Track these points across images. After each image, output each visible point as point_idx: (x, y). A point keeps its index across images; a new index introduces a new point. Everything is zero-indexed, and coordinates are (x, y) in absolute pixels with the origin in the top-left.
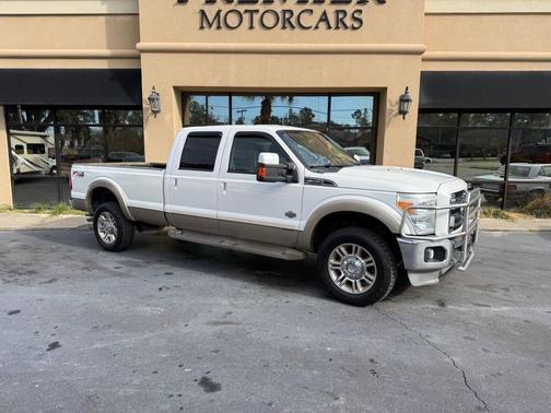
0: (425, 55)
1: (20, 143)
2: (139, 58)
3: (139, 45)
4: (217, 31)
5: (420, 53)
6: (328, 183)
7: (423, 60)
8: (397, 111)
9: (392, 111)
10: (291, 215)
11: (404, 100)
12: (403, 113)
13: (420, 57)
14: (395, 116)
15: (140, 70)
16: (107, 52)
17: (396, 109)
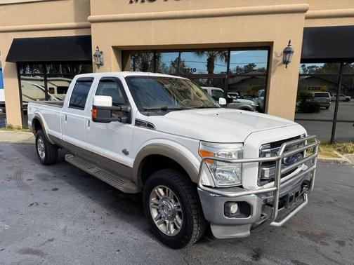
0: (309, 13)
1: (52, 86)
2: (90, 27)
3: (90, 18)
4: (142, 4)
5: (305, 11)
6: (150, 126)
7: (307, 18)
8: (281, 61)
9: (278, 61)
10: (126, 153)
11: (287, 52)
12: (286, 62)
13: (303, 15)
14: (280, 65)
15: (91, 36)
16: (73, 24)
17: (281, 59)
